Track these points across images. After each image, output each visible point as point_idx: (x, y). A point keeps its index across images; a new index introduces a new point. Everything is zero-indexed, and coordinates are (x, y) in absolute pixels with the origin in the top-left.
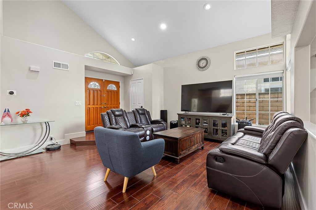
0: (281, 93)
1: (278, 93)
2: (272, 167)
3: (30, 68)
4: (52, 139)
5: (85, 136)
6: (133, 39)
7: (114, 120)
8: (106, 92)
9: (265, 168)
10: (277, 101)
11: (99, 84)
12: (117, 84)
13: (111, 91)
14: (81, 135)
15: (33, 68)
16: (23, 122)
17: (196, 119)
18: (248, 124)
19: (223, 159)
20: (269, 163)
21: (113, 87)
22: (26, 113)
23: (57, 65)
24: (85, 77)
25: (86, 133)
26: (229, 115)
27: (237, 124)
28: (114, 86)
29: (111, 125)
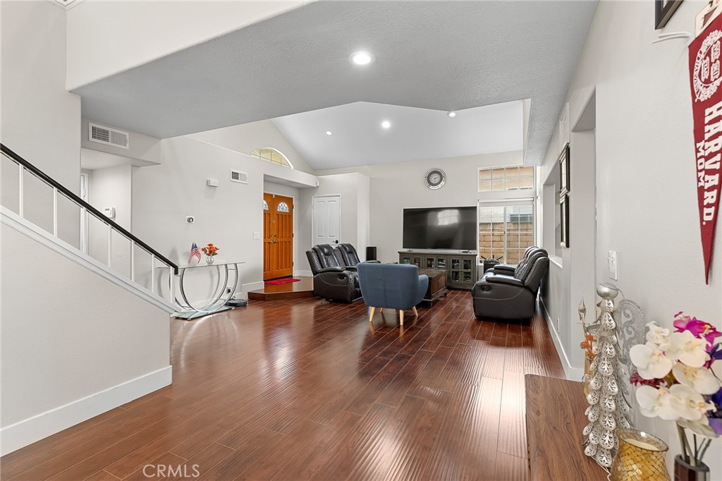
0: (531, 223)
1: (527, 223)
2: (527, 288)
3: (208, 182)
4: (229, 291)
5: (263, 288)
6: (329, 133)
7: (316, 261)
8: (276, 216)
9: (522, 290)
10: (526, 235)
11: (267, 202)
12: (289, 201)
13: (282, 215)
14: (259, 286)
15: (213, 182)
16: (209, 263)
17: (428, 259)
18: (497, 263)
19: (489, 288)
20: (526, 285)
21: (283, 207)
22: (211, 251)
23: (235, 176)
24: (264, 194)
25: (265, 284)
26: (472, 252)
27: (482, 264)
28: (286, 205)
29: (323, 268)
